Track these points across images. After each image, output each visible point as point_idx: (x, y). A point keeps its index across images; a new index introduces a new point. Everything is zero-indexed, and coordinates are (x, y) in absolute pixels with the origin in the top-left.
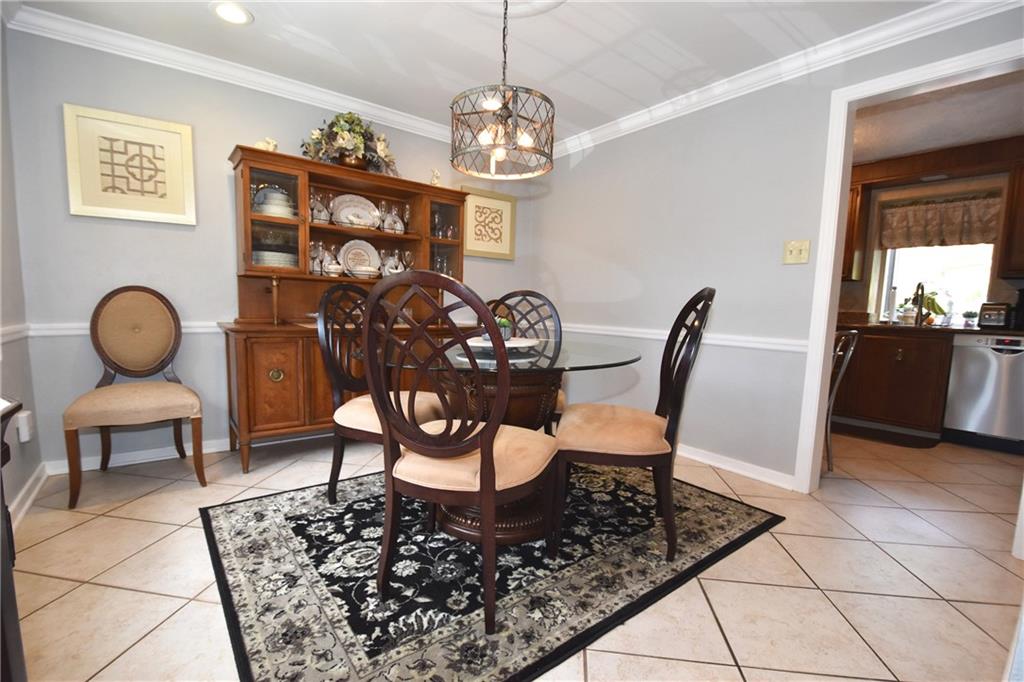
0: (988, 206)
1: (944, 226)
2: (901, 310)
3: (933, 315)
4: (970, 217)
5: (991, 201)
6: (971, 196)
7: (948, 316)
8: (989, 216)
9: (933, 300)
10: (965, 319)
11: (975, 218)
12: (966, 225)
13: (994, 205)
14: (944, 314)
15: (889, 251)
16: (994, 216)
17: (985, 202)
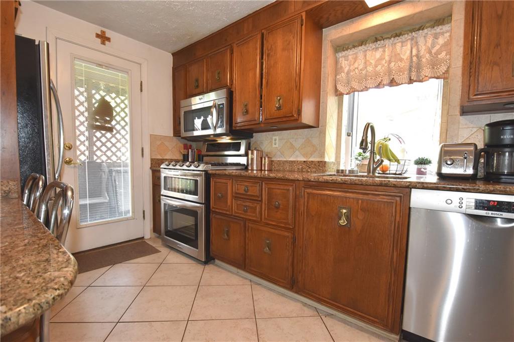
0: (436, 37)
1: (393, 64)
2: (360, 158)
3: (386, 162)
4: (418, 51)
5: (438, 29)
6: (417, 27)
7: (402, 162)
8: (437, 47)
9: (386, 146)
10: (416, 166)
11: (423, 51)
12: (415, 59)
13: (443, 34)
14: (398, 161)
15: (346, 98)
16: (442, 46)
17: (433, 31)
